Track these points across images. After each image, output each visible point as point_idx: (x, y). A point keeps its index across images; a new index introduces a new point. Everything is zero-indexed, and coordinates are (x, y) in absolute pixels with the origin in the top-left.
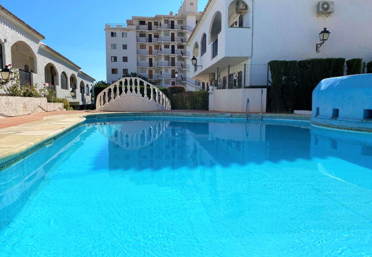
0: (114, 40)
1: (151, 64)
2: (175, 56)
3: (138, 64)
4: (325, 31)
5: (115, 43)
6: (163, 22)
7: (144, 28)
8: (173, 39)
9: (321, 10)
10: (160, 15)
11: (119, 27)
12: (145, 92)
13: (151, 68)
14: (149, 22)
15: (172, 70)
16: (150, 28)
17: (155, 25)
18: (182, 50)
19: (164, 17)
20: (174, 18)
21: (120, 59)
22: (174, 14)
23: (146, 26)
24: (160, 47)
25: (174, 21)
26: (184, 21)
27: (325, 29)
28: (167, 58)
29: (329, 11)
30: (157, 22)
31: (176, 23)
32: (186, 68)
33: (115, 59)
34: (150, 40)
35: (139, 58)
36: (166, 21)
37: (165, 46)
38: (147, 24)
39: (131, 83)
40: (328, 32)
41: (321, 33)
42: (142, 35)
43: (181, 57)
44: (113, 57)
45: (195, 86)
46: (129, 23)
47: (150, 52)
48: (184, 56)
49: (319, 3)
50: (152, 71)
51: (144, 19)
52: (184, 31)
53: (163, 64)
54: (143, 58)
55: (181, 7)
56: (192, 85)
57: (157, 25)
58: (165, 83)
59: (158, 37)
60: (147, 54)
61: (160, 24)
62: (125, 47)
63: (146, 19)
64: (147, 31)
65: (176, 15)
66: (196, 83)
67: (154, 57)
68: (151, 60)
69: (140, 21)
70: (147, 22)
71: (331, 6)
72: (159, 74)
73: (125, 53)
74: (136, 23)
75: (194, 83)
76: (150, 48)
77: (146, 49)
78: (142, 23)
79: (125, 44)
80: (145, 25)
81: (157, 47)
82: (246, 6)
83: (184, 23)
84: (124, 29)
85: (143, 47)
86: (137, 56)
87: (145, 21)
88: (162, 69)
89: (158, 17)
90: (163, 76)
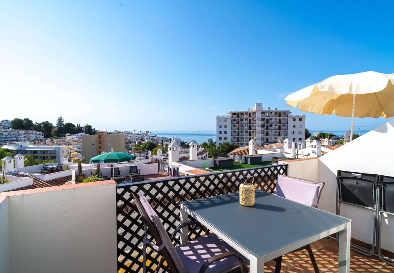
0: (220, 123)
2: (251, 130)
3: (232, 135)
5: (221, 125)
6: (245, 114)
7: (235, 117)
8: (250, 122)
10: (244, 111)
16: (238, 117)
17: (241, 115)
18: (255, 128)
19: (246, 112)
20: (250, 112)
21: (223, 133)
23: (236, 116)
24: (243, 126)
26: (256, 113)
28: (247, 132)
30: (242, 113)
31: (251, 114)
33: (221, 132)
34: (238, 123)
35: (232, 132)
36: (247, 114)
37: (245, 126)
42: (234, 120)
43: (254, 131)
47: (238, 128)
54: (234, 131)
59: (242, 121)
60: (237, 130)
61: (243, 115)
62: (226, 126)
63: (237, 113)
64: (237, 118)
65: (252, 110)
67: (240, 131)
68: (238, 133)
73: (225, 129)
74: (232, 114)
76: (238, 126)
78: (234, 114)
81: (241, 126)
84: (225, 118)
85: (235, 126)
86: (232, 130)
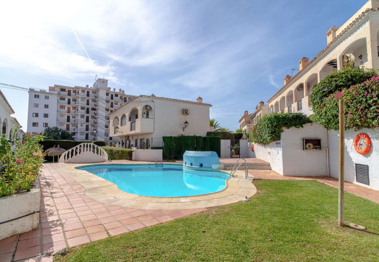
0: (36, 101)
1: (68, 120)
2: (90, 115)
3: (57, 120)
4: (186, 122)
5: (37, 103)
6: (80, 91)
7: (64, 94)
8: (88, 104)
9: (184, 113)
10: (79, 87)
11: (43, 92)
12: (96, 151)
13: (68, 123)
14: (68, 90)
15: (86, 125)
16: (69, 94)
17: (73, 92)
18: (95, 112)
19: (82, 88)
20: (89, 89)
21: (41, 115)
22: (89, 87)
23: (66, 93)
24: (77, 108)
25: (89, 92)
26: (97, 92)
27: (186, 121)
28: (82, 116)
29: (187, 113)
30: (76, 91)
31: (91, 93)
32: (97, 124)
33: (37, 115)
34: (69, 103)
35: (59, 115)
36: (83, 91)
37: (81, 108)
38: (67, 91)
39: (87, 146)
40: (187, 123)
41: (185, 123)
42: (63, 99)
43: (94, 116)
44: (35, 114)
45: (104, 137)
46: (51, 89)
47: (69, 111)
48: (96, 116)
49: (183, 109)
50: (69, 125)
51: (65, 88)
52: (97, 99)
53: (79, 120)
54: (62, 115)
55: (95, 83)
56: (102, 136)
57: (76, 93)
58: (80, 134)
59: (76, 101)
60: (66, 113)
61: (78, 92)
62: (46, 106)
63: (66, 88)
64: (67, 96)
65: (91, 87)
66: (105, 135)
67: (71, 115)
68: (68, 117)
69: (61, 89)
70: (67, 90)
71: (188, 111)
72: (75, 128)
73: (46, 111)
74: (58, 90)
75: (104, 135)
76: (69, 108)
77: (65, 109)
78: (63, 90)
79: (47, 104)
80: (65, 91)
81: (74, 108)
82: (151, 108)
83: (97, 93)
84: (47, 93)
85: (62, 107)
86: (57, 114)
87: (65, 89)
88: (78, 124)
89: (77, 88)
90: (78, 129)
